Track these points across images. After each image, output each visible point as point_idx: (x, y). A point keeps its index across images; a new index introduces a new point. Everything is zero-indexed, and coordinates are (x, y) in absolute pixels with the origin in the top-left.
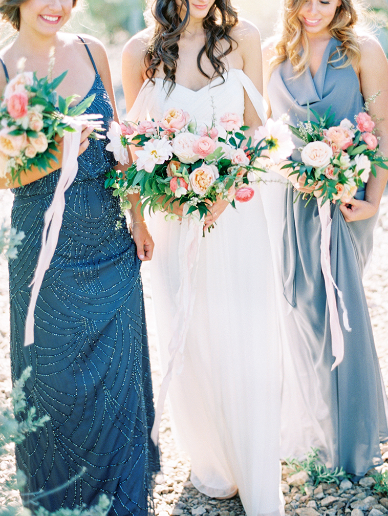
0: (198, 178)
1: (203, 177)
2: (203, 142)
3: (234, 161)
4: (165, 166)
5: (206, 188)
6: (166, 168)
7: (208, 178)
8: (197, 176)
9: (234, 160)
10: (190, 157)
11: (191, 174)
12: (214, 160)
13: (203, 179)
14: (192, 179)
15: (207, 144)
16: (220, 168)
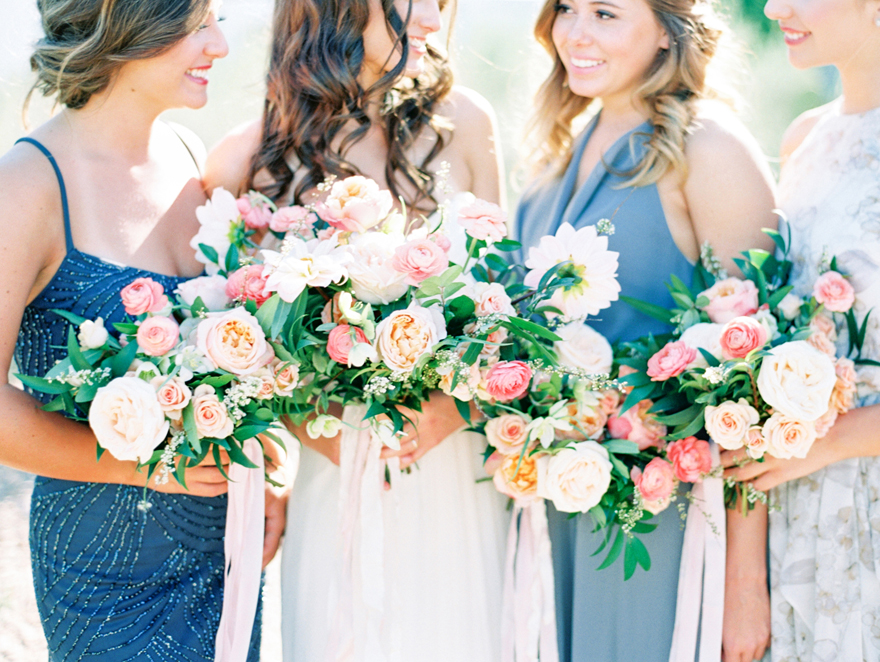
0: (399, 333)
1: (409, 331)
2: (421, 250)
3: (483, 308)
4: (321, 307)
5: (412, 361)
6: (322, 310)
7: (422, 336)
8: (395, 329)
9: (483, 306)
10: (380, 287)
11: (382, 323)
12: (438, 297)
13: (408, 338)
14: (382, 333)
15: (428, 253)
16: (448, 320)
